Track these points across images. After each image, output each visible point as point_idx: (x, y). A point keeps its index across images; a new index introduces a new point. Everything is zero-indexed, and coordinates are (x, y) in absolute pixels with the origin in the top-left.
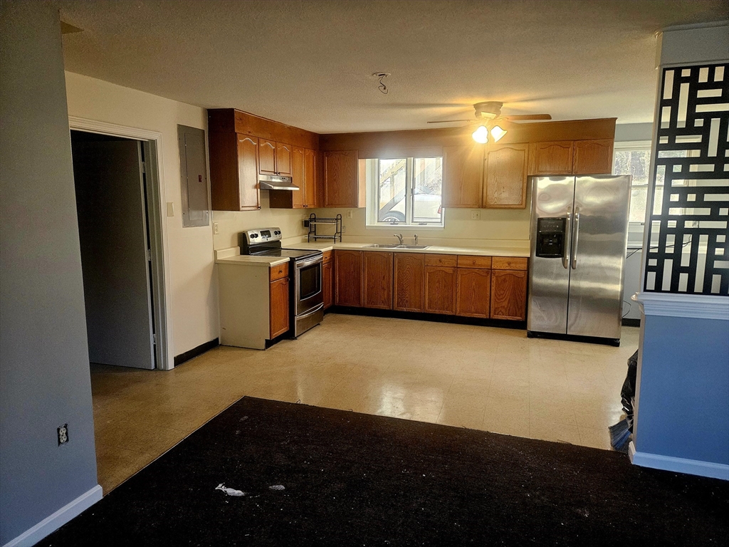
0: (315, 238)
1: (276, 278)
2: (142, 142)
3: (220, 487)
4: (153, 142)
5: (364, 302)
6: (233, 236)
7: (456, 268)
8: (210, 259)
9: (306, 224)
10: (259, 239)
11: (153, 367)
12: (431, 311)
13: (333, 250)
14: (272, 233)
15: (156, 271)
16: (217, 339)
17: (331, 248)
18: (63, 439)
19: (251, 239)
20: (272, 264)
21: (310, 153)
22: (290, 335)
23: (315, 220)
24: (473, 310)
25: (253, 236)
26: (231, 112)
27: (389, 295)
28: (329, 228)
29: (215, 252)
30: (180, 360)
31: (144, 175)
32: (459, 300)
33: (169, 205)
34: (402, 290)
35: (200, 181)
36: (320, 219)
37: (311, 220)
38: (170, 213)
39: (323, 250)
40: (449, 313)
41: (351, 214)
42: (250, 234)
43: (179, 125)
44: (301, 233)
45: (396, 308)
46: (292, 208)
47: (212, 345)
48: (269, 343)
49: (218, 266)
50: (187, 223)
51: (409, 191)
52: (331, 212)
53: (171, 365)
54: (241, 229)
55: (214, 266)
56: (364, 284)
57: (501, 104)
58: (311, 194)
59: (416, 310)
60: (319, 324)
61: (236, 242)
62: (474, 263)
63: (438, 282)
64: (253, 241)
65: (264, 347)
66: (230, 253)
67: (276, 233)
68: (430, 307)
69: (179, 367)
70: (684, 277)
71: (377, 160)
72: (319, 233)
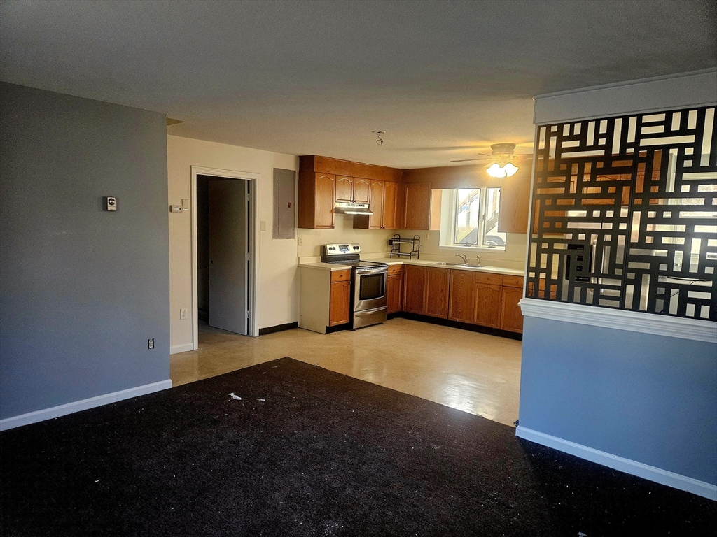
0: (399, 255)
1: (336, 280)
2: (248, 181)
3: (232, 394)
4: (254, 181)
5: (425, 312)
6: (316, 248)
7: (501, 286)
8: (294, 263)
9: (390, 242)
10: (337, 252)
11: (246, 333)
12: (479, 323)
13: (403, 265)
14: (351, 247)
15: (251, 265)
16: (297, 322)
17: (402, 263)
18: (151, 346)
19: (329, 251)
20: (332, 269)
21: (392, 186)
22: (349, 327)
23: (399, 239)
24: (515, 325)
25: (330, 249)
26: (312, 157)
27: (445, 306)
28: (407, 247)
29: (299, 258)
30: (264, 332)
31: (249, 202)
32: (503, 315)
33: (263, 223)
34: (455, 303)
35: (289, 207)
36: (403, 239)
37: (394, 240)
38: (264, 229)
39: (389, 264)
40: (494, 326)
41: (428, 236)
42: (328, 247)
43: (274, 168)
44: (386, 250)
45: (450, 318)
46: (368, 228)
47: (293, 326)
48: (330, 330)
49: (300, 268)
50: (277, 235)
51: (481, 218)
52: (411, 234)
53: (257, 334)
54: (323, 244)
55: (297, 269)
56: (426, 294)
57: (513, 146)
58: (390, 218)
59: (467, 321)
60: (382, 324)
61: (318, 253)
62: (517, 283)
63: (486, 298)
64: (330, 253)
65: (325, 332)
66: (312, 260)
67: (354, 248)
68: (478, 318)
69: (262, 336)
70: (553, 287)
71: (455, 190)
72: (403, 251)
